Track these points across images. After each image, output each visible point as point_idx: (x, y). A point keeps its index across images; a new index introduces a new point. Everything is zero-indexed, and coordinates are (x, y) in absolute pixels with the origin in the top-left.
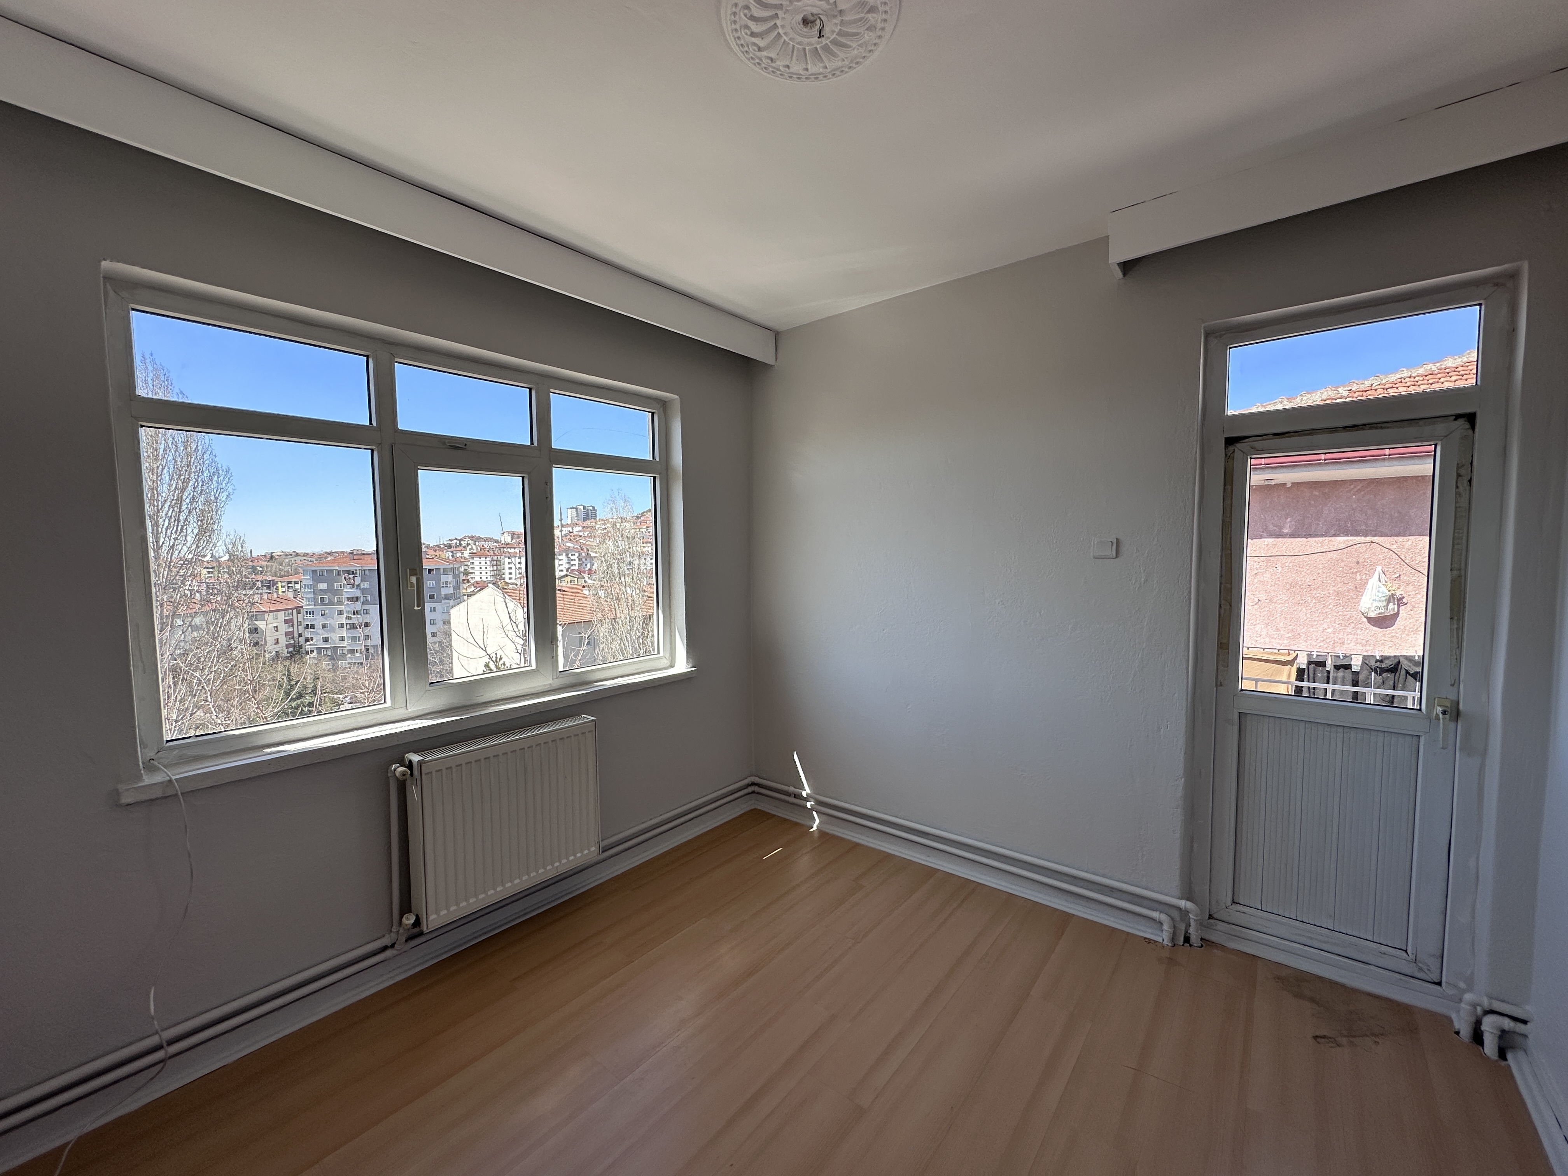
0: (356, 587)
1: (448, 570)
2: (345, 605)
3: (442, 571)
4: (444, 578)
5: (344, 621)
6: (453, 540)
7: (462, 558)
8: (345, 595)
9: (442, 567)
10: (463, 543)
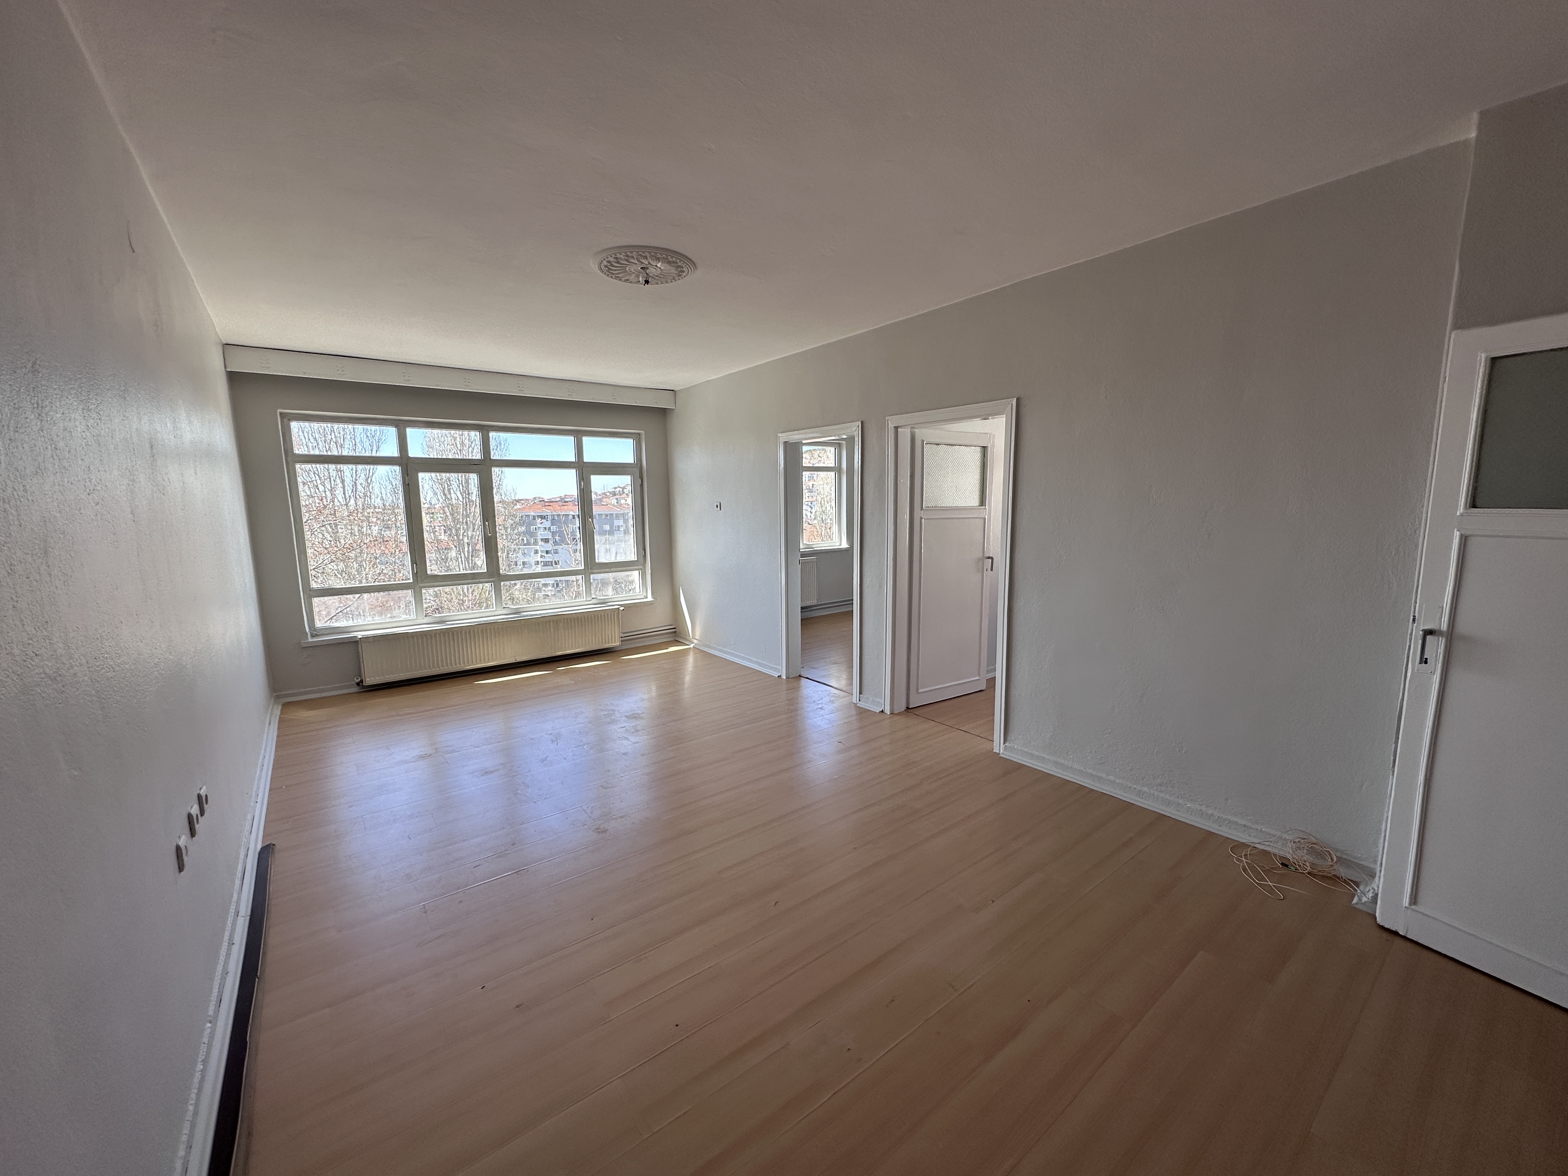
0: (547, 531)
1: (620, 515)
2: (540, 546)
3: (614, 516)
4: (617, 523)
5: (539, 559)
6: (618, 488)
7: (625, 504)
8: (539, 537)
9: (614, 513)
10: (625, 490)
